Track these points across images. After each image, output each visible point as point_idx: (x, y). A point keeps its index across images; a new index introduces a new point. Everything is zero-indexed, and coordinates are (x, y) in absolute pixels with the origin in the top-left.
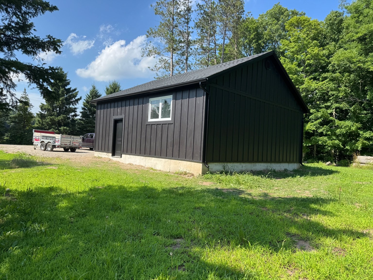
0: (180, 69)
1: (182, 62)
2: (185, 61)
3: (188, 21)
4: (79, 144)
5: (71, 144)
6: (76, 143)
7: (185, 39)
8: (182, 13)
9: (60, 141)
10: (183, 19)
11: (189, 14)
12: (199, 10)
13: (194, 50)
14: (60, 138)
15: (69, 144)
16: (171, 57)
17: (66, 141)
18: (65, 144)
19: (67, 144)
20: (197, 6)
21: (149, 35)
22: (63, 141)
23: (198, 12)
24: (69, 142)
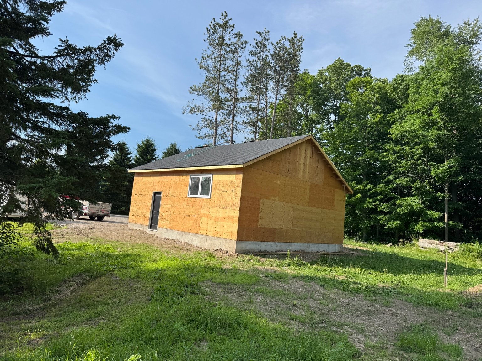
0: (225, 130)
1: (227, 122)
2: (231, 122)
3: (236, 78)
4: (108, 212)
5: (99, 212)
6: (105, 211)
7: (232, 97)
8: (230, 69)
9: (88, 208)
10: (231, 75)
11: (238, 71)
12: (249, 66)
13: (243, 108)
14: (88, 205)
15: (97, 211)
16: (215, 117)
17: (94, 209)
18: (92, 212)
19: (94, 212)
20: (247, 61)
21: (192, 91)
22: (91, 209)
23: (247, 68)
24: (98, 209)
